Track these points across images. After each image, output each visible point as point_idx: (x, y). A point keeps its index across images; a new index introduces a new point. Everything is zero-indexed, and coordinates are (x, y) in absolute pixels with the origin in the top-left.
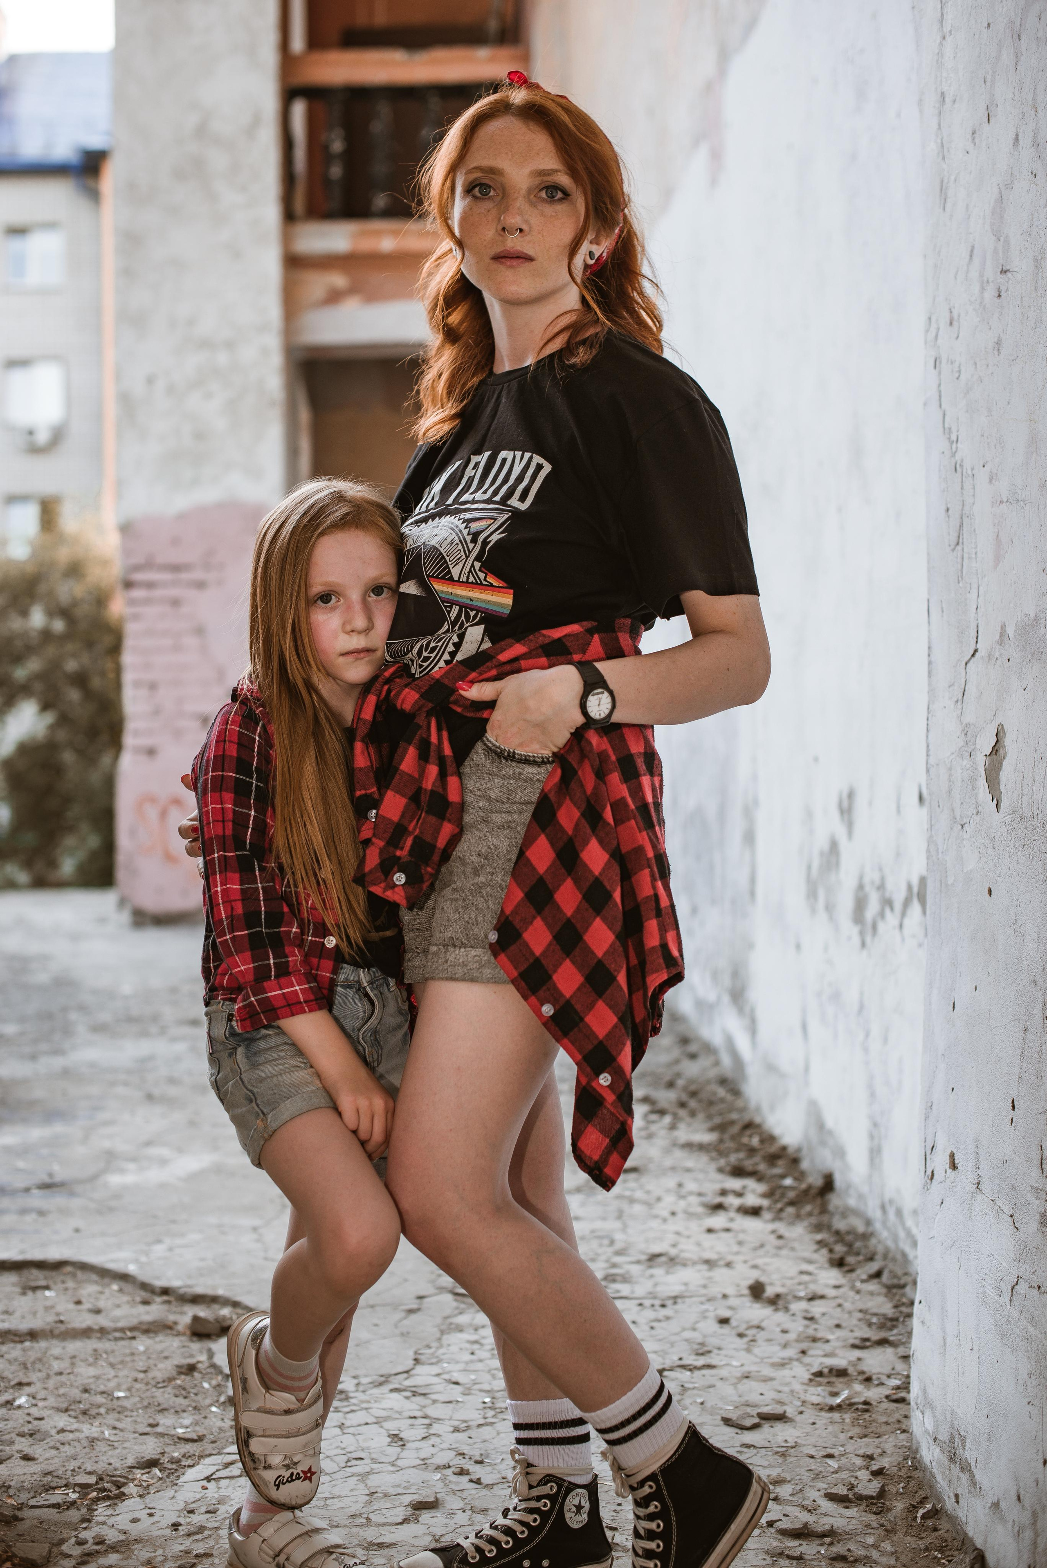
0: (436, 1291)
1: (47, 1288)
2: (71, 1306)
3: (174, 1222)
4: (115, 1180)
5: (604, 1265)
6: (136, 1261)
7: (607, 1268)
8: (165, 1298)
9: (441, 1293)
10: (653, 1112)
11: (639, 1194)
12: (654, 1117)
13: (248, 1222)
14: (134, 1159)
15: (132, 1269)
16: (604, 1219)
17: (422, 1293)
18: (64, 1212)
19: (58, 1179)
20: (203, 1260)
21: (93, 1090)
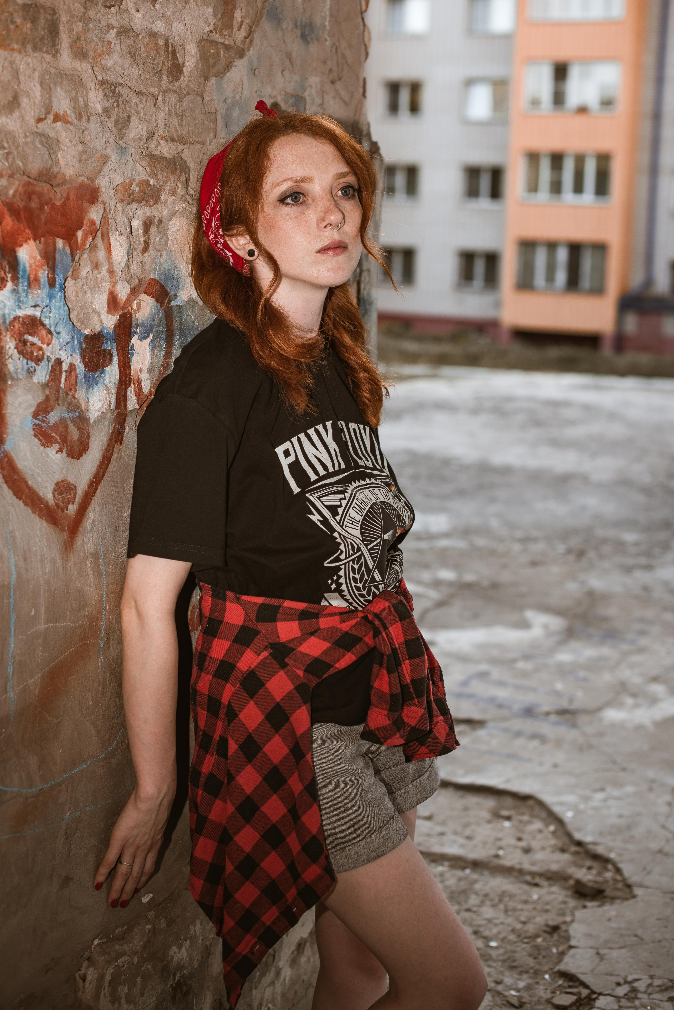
1: (508, 818)
2: (513, 841)
3: (624, 769)
4: (611, 714)
6: (575, 808)
8: (576, 850)
14: (634, 695)
15: (568, 815)
18: (559, 743)
19: (573, 707)
21: (649, 613)
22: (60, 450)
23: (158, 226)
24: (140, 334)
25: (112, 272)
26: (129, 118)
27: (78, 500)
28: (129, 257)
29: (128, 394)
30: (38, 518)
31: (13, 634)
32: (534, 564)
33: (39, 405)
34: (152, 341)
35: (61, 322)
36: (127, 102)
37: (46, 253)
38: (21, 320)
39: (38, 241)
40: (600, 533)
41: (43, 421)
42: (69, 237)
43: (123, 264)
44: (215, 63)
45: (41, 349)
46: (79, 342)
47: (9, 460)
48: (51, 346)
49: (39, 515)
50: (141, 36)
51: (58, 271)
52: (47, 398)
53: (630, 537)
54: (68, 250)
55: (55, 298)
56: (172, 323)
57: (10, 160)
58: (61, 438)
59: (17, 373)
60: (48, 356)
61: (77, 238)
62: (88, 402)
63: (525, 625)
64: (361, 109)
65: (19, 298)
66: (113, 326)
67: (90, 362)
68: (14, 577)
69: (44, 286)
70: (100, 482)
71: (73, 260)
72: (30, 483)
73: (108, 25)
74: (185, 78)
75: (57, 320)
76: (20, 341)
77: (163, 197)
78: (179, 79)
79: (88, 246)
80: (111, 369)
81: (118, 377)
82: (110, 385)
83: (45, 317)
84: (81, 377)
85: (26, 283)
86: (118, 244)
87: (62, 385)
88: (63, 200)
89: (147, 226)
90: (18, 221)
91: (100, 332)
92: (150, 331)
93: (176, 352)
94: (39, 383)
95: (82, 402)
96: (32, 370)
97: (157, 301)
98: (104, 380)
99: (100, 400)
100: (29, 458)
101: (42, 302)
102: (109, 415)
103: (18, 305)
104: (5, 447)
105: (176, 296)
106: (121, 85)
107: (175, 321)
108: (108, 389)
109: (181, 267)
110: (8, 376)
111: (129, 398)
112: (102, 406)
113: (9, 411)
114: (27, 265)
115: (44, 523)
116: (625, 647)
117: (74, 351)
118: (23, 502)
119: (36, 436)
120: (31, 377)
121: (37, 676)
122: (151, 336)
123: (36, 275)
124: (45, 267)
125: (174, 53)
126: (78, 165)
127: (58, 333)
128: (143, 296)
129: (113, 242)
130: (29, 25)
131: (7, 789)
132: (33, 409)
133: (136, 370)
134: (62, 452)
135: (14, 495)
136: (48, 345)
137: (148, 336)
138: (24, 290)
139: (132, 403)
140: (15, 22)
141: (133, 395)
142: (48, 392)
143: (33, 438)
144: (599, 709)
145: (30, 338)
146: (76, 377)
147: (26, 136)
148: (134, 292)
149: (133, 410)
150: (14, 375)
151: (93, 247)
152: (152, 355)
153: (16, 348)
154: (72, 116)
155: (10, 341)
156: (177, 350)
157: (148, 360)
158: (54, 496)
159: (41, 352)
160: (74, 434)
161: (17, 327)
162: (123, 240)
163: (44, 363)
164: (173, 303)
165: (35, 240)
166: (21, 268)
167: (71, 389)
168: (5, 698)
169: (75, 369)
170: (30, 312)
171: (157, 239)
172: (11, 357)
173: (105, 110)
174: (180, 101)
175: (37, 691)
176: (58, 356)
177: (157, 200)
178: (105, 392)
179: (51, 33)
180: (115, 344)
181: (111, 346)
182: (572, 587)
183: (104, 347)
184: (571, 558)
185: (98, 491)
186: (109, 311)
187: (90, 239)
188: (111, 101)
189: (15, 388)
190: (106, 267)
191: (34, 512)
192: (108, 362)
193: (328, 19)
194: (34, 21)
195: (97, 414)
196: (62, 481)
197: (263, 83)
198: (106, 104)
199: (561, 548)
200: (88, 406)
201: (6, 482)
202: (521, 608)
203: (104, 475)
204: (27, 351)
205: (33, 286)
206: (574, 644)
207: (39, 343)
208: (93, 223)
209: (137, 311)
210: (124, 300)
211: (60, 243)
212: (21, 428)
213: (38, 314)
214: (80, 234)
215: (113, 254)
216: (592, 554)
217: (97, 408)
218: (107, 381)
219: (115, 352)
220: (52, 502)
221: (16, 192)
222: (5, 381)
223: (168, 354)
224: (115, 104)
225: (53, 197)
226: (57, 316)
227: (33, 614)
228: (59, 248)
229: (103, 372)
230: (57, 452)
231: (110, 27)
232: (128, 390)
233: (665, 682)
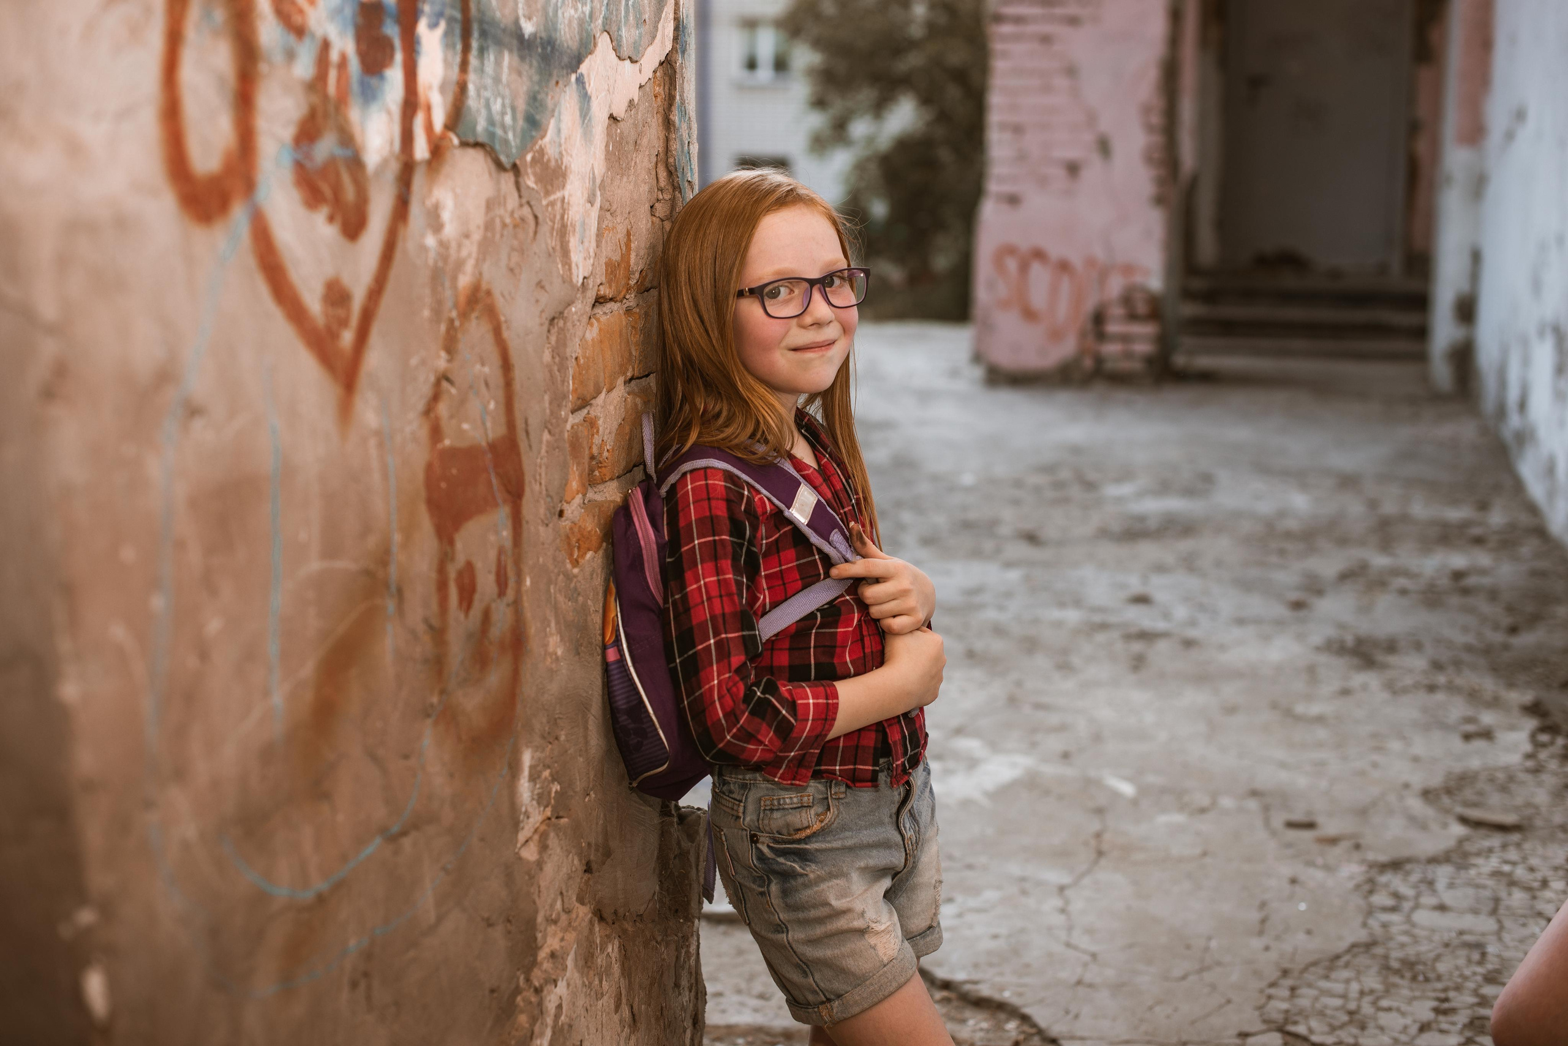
0: (1264, 1027)
5: (1473, 1000)
7: (1472, 1006)
8: (945, 994)
9: (1269, 1030)
10: (1543, 729)
11: (1520, 872)
12: (1544, 738)
13: (1055, 876)
16: (1475, 912)
17: (1247, 1028)
20: (995, 937)
22: (331, 219)
24: (429, 16)
27: (354, 320)
29: (416, 126)
31: (277, 575)
33: (303, 120)
34: (445, 34)
41: (307, 156)
45: (303, 11)
46: (354, 11)
48: (314, 8)
52: (312, 109)
58: (332, 194)
59: (271, 52)
60: (312, 29)
62: (365, 132)
67: (367, 55)
72: (291, 275)
80: (394, 75)
81: (402, 91)
82: (392, 107)
84: (354, 80)
87: (331, 91)
91: (380, 1)
92: (441, 14)
93: (475, 62)
94: (302, 78)
95: (356, 129)
96: (291, 49)
98: (385, 93)
99: (380, 133)
100: (290, 226)
102: (392, 164)
104: (258, 198)
108: (390, 113)
110: (260, 54)
111: (416, 136)
112: (383, 145)
115: (315, 361)
117: (346, 28)
118: (285, 312)
119: (297, 183)
120: (291, 64)
121: (311, 665)
122: (442, 23)
131: (275, 891)
132: (293, 129)
133: (423, 86)
134: (334, 222)
135: (273, 295)
136: (312, 6)
137: (439, 23)
139: (420, 147)
141: (422, 132)
142: (313, 100)
143: (294, 186)
146: (349, 79)
149: (423, 159)
150: (268, 54)
152: (445, 61)
156: (474, 58)
157: (439, 70)
158: (323, 309)
159: (303, 18)
160: (350, 193)
167: (342, 102)
168: (269, 706)
169: (347, 62)
175: (310, 697)
176: (325, 33)
178: (386, 118)
180: (398, 29)
181: (392, 30)
183: (384, 31)
185: (380, 307)
189: (270, 82)
191: (297, 335)
192: (389, 59)
195: (376, 159)
196: (334, 282)
200: (364, 141)
201: (260, 267)
203: (385, 280)
204: (287, 12)
212: (277, 163)
217: (376, 146)
218: (389, 97)
219: (397, 43)
220: (320, 321)
222: (257, 64)
223: (464, 65)
227: (303, 537)
229: (383, 78)
230: (326, 222)
232: (416, 122)
233: (977, 734)
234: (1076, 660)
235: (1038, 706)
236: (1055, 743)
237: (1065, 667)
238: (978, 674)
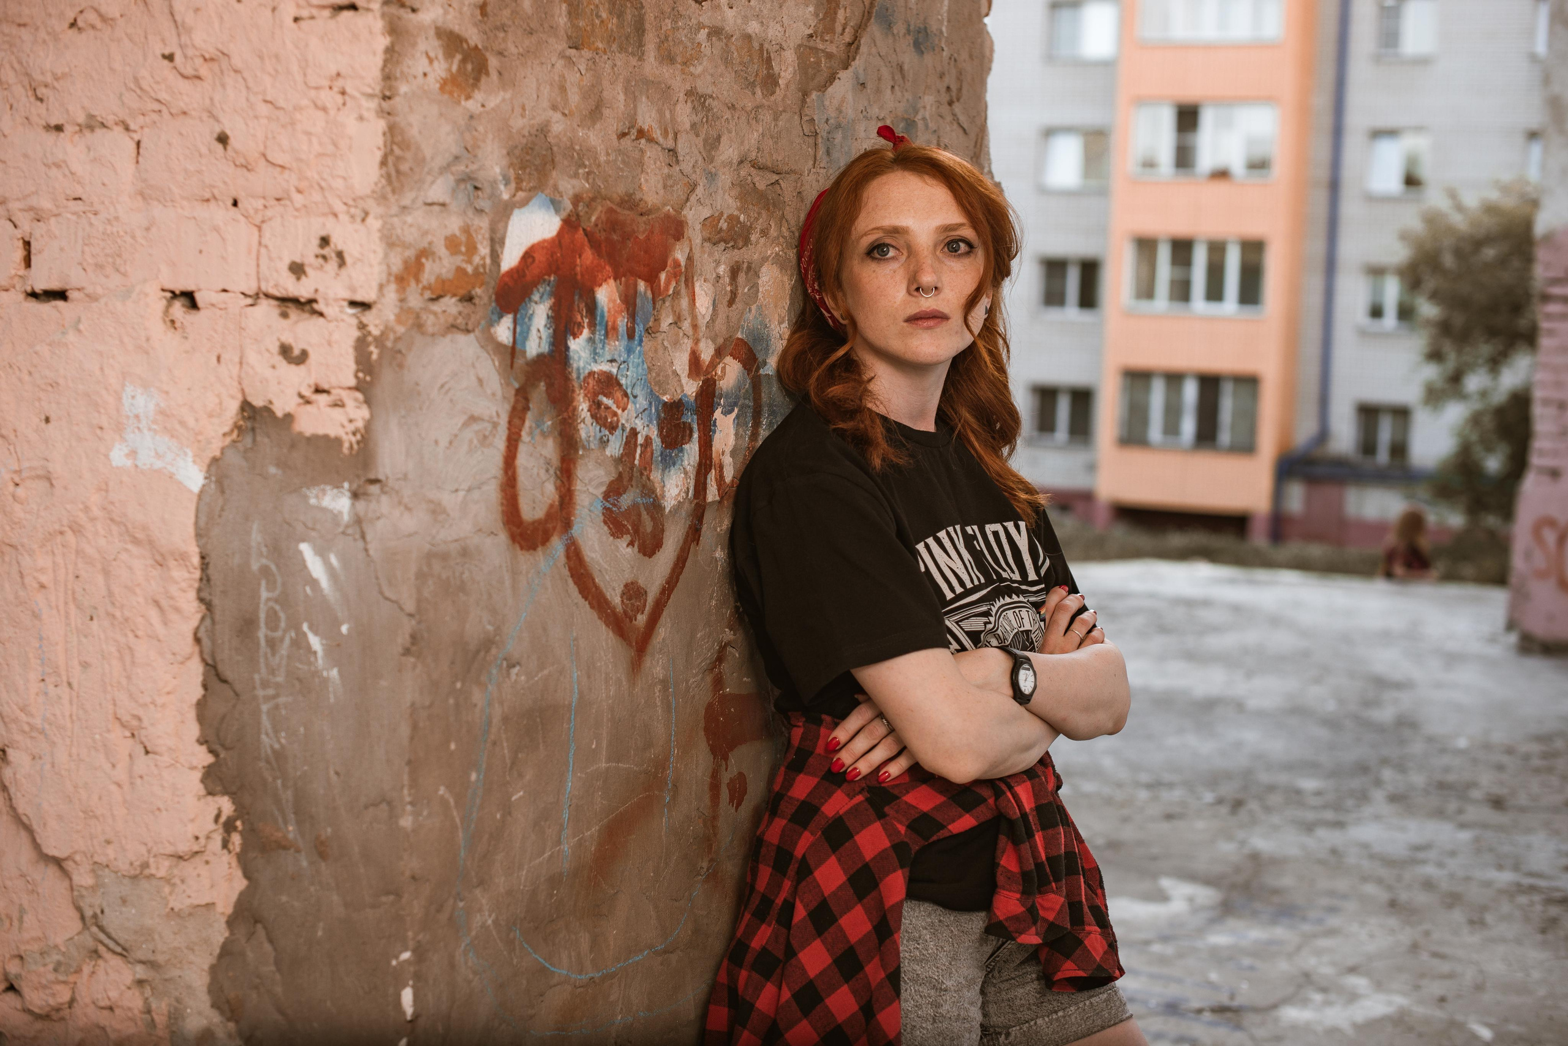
4: (1292, 1014)
14: (1324, 990)
19: (1235, 1003)
21: (1342, 884)
22: (631, 544)
23: (747, 274)
24: (724, 407)
25: (695, 326)
26: (718, 138)
27: (648, 609)
28: (714, 309)
29: (709, 480)
30: (604, 626)
31: (571, 769)
32: (1169, 817)
33: (611, 483)
34: (737, 417)
35: (638, 383)
36: (718, 118)
37: (626, 296)
38: (596, 376)
39: (618, 282)
40: (1264, 777)
41: (614, 505)
42: (651, 279)
43: (708, 318)
44: (815, 75)
45: (615, 414)
46: (657, 410)
47: (576, 549)
48: (626, 411)
49: (605, 622)
50: (734, 39)
51: (638, 320)
52: (620, 475)
53: (1309, 784)
54: (649, 294)
55: (634, 352)
56: (760, 396)
57: (591, 181)
58: (633, 528)
59: (589, 442)
60: (623, 425)
61: (659, 281)
62: (664, 486)
63: (1162, 897)
64: (982, 138)
65: (595, 349)
66: (694, 394)
67: (668, 437)
68: (576, 696)
69: (622, 336)
70: (673, 589)
71: (654, 308)
72: (597, 580)
73: (699, 23)
74: (779, 93)
75: (634, 381)
76: (594, 402)
77: (753, 238)
78: (773, 93)
79: (671, 292)
80: (691, 448)
81: (697, 458)
82: (688, 468)
83: (622, 375)
84: (657, 454)
85: (603, 332)
86: (703, 293)
87: (637, 462)
88: (647, 233)
89: (734, 272)
90: (599, 255)
91: (680, 400)
92: (735, 404)
93: (764, 433)
94: (612, 456)
95: (657, 485)
96: (605, 439)
97: (744, 367)
98: (682, 461)
99: (677, 486)
100: (597, 548)
101: (620, 356)
102: (686, 506)
103: (594, 358)
104: (573, 531)
105: (765, 363)
106: (711, 97)
107: (763, 395)
108: (686, 473)
109: (772, 326)
110: (579, 445)
111: (709, 486)
112: (679, 494)
113: (578, 488)
114: (606, 309)
115: (611, 634)
116: (1306, 927)
117: (651, 421)
118: (589, 603)
119: (605, 522)
120: (604, 448)
121: (595, 829)
122: (736, 410)
123: (614, 322)
124: (624, 314)
125: (769, 60)
126: (662, 192)
127: (635, 397)
128: (728, 359)
129: (697, 289)
130: (615, 20)
131: (555, 970)
132: (604, 489)
133: (717, 452)
134: (633, 546)
135: (580, 593)
136: (623, 410)
137: (733, 410)
138: (601, 340)
139: (712, 494)
140: (600, 16)
141: (714, 483)
142: (621, 469)
143: (602, 524)
144: (1275, 1006)
145: (605, 400)
146: (652, 454)
147: (608, 154)
148: (719, 353)
149: (713, 502)
150: (586, 443)
151: (677, 294)
152: (736, 434)
153: (589, 411)
154: (657, 134)
155: (584, 401)
156: (764, 430)
157: (731, 441)
158: (622, 601)
159: (615, 419)
160: (648, 525)
161: (591, 385)
162: (708, 287)
163: (618, 432)
164: (762, 372)
165: (615, 279)
166: (599, 313)
167: (645, 469)
168: (559, 851)
169: (651, 443)
170: (605, 367)
171: (746, 290)
172: (583, 421)
173: (693, 126)
174: (776, 119)
175: (593, 849)
176: (633, 426)
177: (747, 241)
178: (683, 475)
179: (638, 32)
180: (695, 417)
181: (691, 419)
182: (1227, 848)
183: (684, 419)
184: (1224, 810)
185: (671, 600)
186: (690, 376)
187: (673, 284)
188: (700, 116)
189: (587, 460)
190: (689, 320)
191: (600, 618)
192: (687, 438)
193: (945, 23)
194: (620, 16)
195: (673, 502)
196: (632, 583)
197: (869, 102)
198: (696, 119)
199: (1209, 797)
200: (664, 492)
201: (572, 576)
202: (1155, 876)
203: (677, 582)
204: (601, 415)
205: (610, 336)
206: (1232, 923)
207: (614, 407)
208: (677, 264)
209: (722, 377)
210: (707, 363)
211: (642, 285)
212: (590, 511)
213: (614, 371)
214: (663, 276)
215: (697, 304)
216: (1253, 805)
217: (674, 495)
218: (686, 463)
219: (695, 426)
220: (619, 609)
221: (598, 218)
222: (577, 451)
223: (754, 436)
224: (705, 120)
225: (636, 229)
226: (635, 376)
227: (594, 746)
228: (640, 292)
229: (682, 451)
230: (628, 546)
231: (700, 26)
232: (709, 477)
233: (1368, 974)
234: (1489, 918)
235: (1436, 955)
236: (1436, 988)
237: (1477, 922)
238: (1393, 922)
